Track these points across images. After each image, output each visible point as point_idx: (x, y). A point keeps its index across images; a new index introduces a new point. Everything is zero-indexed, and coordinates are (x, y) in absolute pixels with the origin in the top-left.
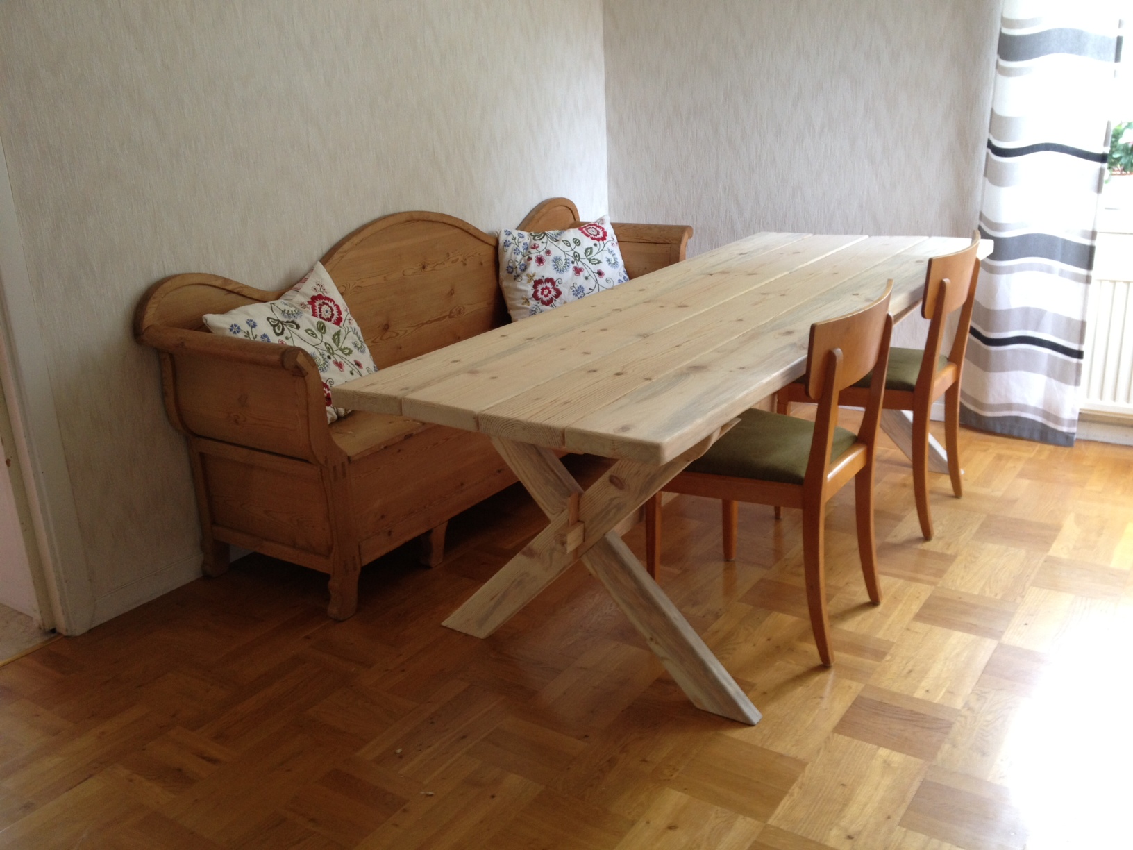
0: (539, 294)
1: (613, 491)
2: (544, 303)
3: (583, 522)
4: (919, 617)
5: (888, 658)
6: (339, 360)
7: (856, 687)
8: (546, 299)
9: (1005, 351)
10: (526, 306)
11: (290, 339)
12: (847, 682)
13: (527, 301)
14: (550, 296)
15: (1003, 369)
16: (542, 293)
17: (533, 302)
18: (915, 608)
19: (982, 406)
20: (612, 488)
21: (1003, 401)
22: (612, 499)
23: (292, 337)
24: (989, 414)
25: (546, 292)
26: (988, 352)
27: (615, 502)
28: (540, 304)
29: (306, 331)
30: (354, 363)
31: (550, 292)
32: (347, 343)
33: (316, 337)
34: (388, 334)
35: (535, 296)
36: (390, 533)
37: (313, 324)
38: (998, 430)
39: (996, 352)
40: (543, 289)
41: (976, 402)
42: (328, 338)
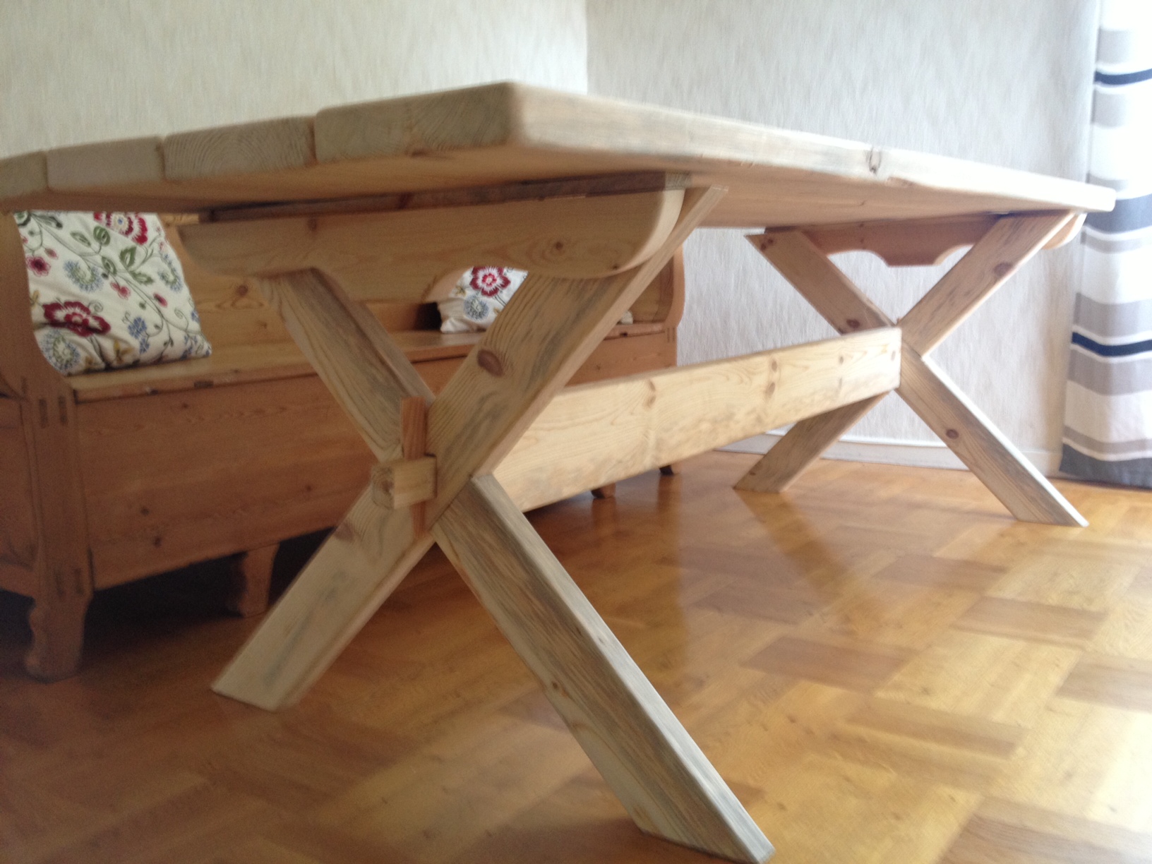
0: (479, 282)
1: (486, 382)
2: (484, 293)
3: (433, 456)
4: (1063, 691)
5: (1020, 751)
6: (122, 283)
7: (965, 801)
8: (488, 289)
9: (1132, 363)
10: (460, 296)
11: (37, 237)
12: (946, 791)
13: (462, 290)
14: (494, 285)
15: (1130, 390)
16: (484, 280)
17: (470, 292)
18: (1055, 679)
19: (1101, 447)
20: (485, 376)
21: (1132, 437)
22: (483, 400)
23: (41, 232)
24: (1112, 457)
25: (489, 280)
26: (1107, 367)
27: (488, 406)
28: (480, 293)
29: (74, 234)
30: (153, 297)
31: (494, 280)
32: (148, 269)
33: (89, 244)
34: (244, 301)
35: (474, 284)
36: (157, 542)
37: (87, 228)
38: (1126, 479)
39: (1120, 365)
40: (485, 277)
41: (1091, 443)
42: (112, 252)
